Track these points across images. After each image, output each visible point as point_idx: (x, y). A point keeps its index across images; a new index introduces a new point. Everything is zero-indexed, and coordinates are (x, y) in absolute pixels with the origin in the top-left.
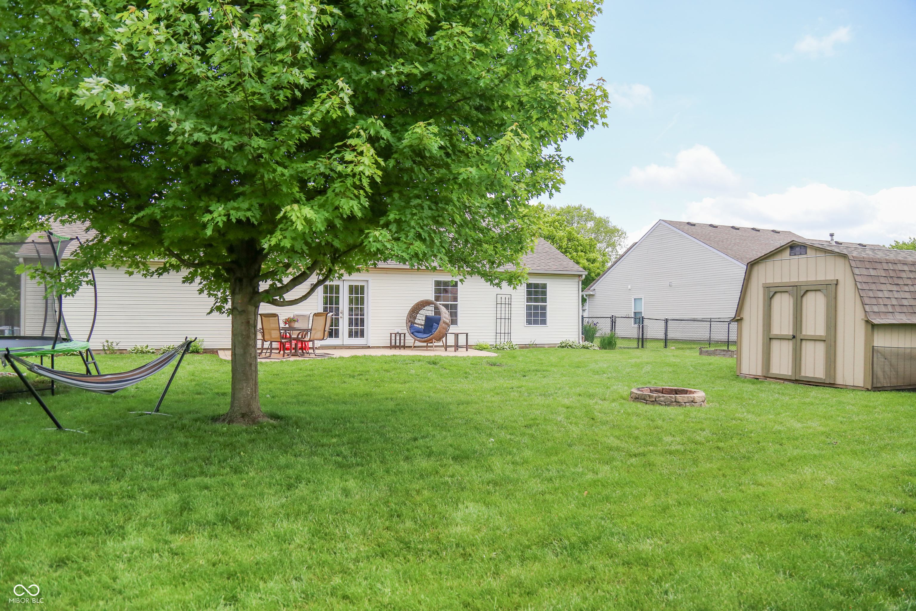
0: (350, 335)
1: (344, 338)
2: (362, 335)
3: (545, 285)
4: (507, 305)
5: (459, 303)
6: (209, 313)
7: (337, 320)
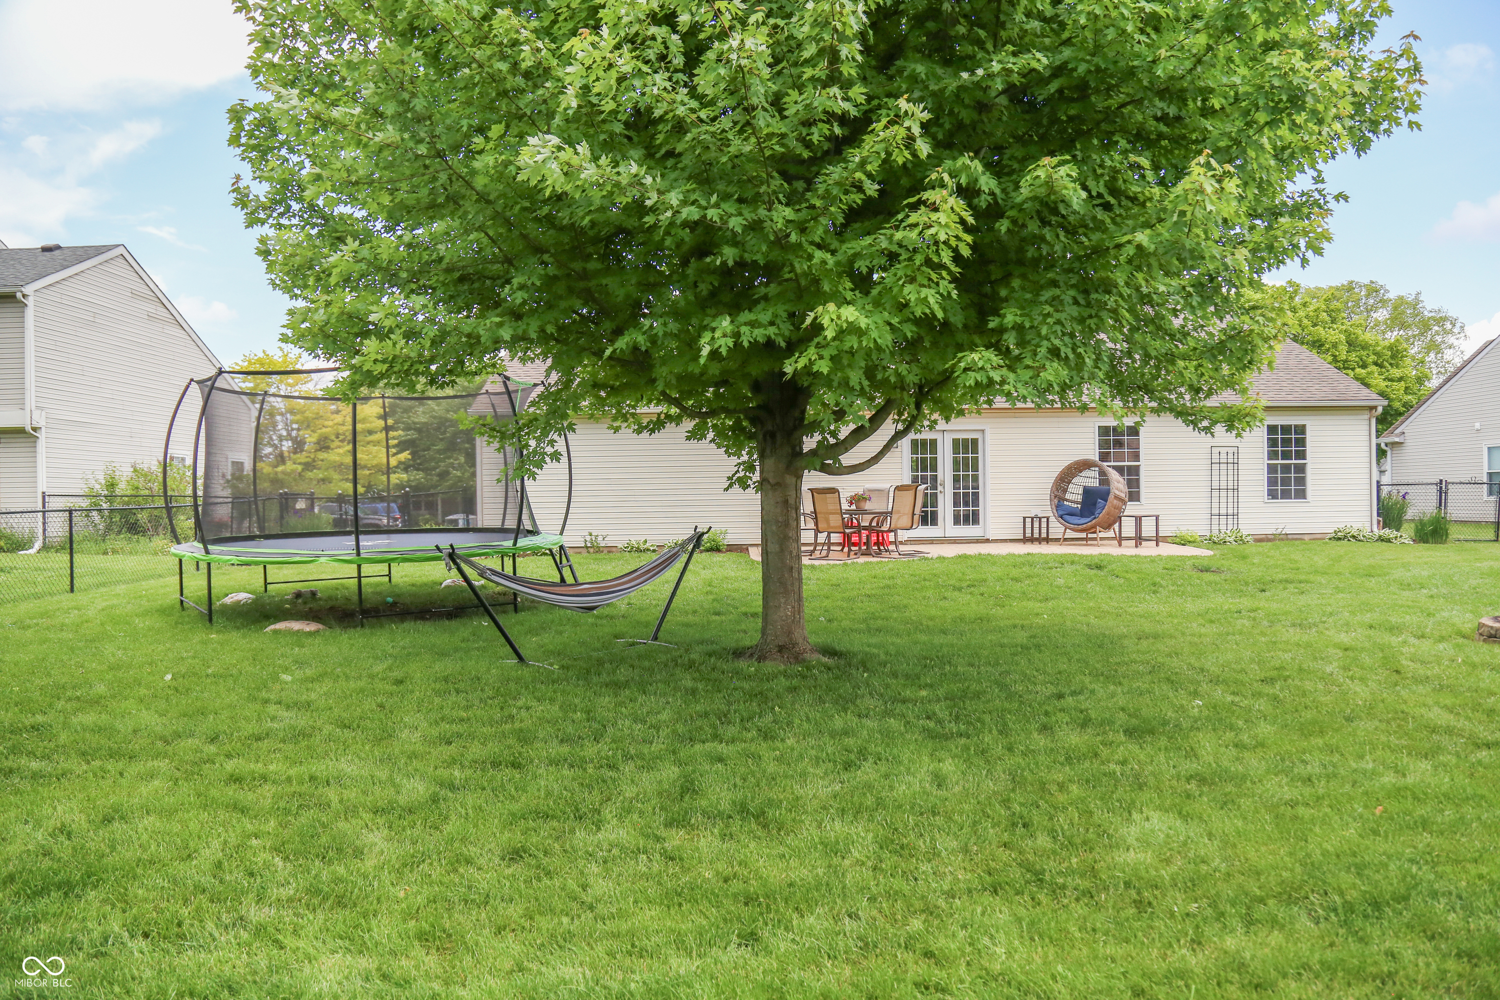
0: (957, 521)
1: (946, 526)
2: (976, 521)
3: (1304, 426)
4: (1230, 466)
5: (1143, 463)
6: (726, 489)
7: (935, 496)
